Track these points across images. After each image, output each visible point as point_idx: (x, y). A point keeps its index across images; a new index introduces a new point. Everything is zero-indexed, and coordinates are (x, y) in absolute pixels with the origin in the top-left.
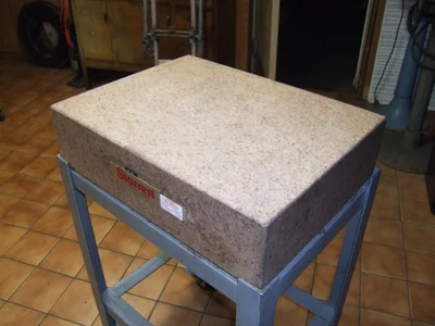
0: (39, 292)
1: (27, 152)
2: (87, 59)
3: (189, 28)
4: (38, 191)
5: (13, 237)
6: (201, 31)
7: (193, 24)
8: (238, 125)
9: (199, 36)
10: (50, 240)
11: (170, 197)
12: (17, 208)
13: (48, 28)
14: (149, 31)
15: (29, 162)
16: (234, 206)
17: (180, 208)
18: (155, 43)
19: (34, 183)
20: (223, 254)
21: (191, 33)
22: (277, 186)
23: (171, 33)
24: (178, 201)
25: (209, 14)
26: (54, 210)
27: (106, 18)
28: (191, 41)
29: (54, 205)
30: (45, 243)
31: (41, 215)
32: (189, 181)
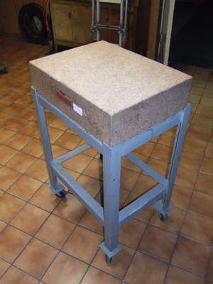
0: (20, 163)
1: (20, 91)
2: (58, 40)
3: (118, 24)
4: (24, 112)
5: (8, 135)
6: (125, 27)
7: (121, 22)
8: (116, 76)
9: (124, 30)
10: (28, 138)
11: (77, 104)
12: (12, 121)
13: (36, 20)
14: (95, 25)
15: (21, 97)
16: (100, 107)
17: (81, 110)
18: (98, 32)
19: (22, 109)
20: (97, 131)
21: (119, 27)
22: (123, 101)
23: (108, 27)
24: (80, 106)
25: (132, 16)
26: (31, 123)
27: (70, 16)
28: (119, 32)
29: (32, 121)
30: (25, 139)
31: (24, 125)
32: (84, 97)
